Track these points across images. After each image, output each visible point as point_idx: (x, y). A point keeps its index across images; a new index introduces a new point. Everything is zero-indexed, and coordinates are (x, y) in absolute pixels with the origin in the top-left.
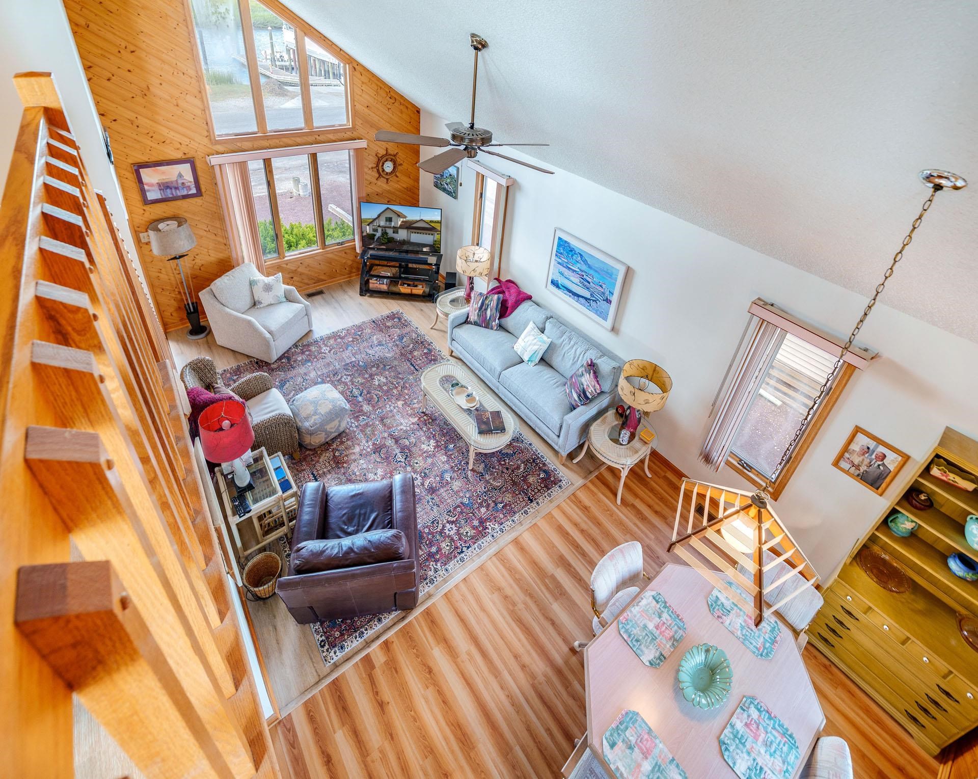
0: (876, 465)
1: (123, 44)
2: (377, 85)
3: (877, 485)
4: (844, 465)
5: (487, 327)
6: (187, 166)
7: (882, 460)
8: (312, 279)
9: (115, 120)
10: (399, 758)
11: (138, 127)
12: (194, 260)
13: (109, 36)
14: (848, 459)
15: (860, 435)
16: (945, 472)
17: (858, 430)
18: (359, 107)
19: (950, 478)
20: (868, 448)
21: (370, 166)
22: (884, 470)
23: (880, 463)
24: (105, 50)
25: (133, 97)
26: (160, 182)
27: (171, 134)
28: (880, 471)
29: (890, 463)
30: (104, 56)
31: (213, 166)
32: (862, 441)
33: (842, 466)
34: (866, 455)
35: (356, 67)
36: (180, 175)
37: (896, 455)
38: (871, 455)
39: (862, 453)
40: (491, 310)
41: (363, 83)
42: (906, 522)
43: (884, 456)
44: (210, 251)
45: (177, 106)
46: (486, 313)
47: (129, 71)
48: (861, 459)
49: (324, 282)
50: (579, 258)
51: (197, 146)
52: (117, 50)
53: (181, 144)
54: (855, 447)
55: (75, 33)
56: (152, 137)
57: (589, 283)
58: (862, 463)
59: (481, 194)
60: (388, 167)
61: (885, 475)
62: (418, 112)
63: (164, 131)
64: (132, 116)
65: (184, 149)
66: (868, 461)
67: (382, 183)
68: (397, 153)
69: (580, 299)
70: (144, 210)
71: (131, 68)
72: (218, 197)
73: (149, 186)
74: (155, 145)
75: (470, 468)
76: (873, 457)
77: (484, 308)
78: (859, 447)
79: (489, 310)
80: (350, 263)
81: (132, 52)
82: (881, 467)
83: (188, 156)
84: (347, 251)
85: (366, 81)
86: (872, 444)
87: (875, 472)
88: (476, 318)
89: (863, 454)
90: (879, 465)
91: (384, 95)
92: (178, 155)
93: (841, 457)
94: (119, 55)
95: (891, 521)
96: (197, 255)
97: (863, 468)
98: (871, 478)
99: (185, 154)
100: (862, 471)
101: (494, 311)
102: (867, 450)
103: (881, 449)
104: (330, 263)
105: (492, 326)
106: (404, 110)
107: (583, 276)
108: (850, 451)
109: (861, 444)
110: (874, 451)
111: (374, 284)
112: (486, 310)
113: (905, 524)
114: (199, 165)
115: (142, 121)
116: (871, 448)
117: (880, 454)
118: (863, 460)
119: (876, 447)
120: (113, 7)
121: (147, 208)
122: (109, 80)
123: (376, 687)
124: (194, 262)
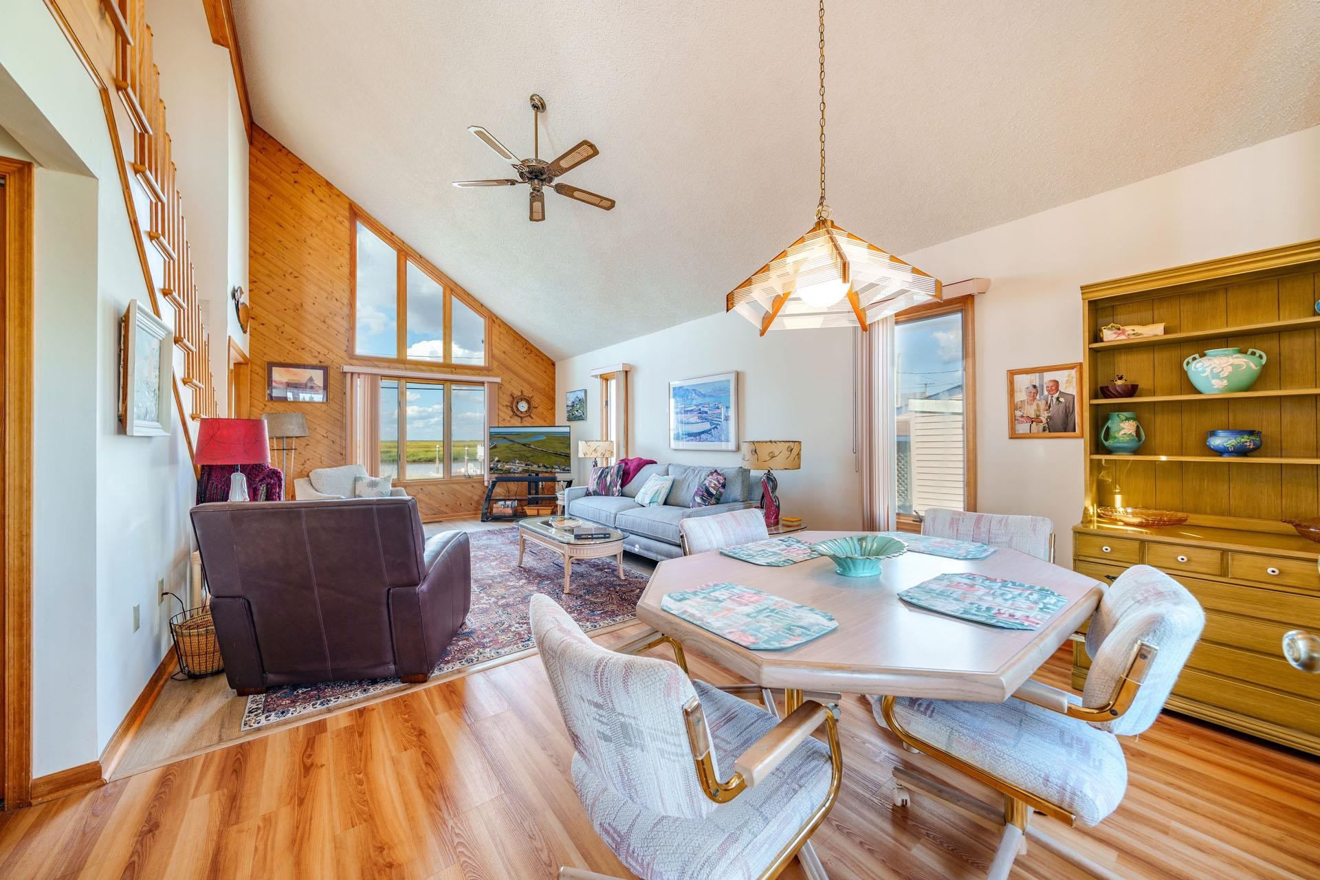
0: (1054, 400)
1: (290, 270)
2: (514, 337)
3: (1071, 425)
4: (1023, 428)
5: (607, 495)
6: (320, 373)
7: (1057, 389)
8: (432, 509)
9: (263, 324)
10: (298, 828)
11: (282, 333)
12: (303, 464)
13: (280, 263)
14: (1022, 416)
15: (1017, 378)
16: (1119, 329)
17: (1012, 374)
18: (496, 351)
19: (1128, 333)
20: (1035, 387)
21: (504, 404)
22: (1066, 400)
23: (1056, 395)
24: (272, 272)
25: (285, 309)
26: (289, 381)
27: (312, 344)
28: (1063, 405)
29: (1066, 388)
30: (271, 276)
31: (345, 373)
32: (1023, 382)
33: (1021, 432)
34: (1038, 397)
35: (495, 319)
36: (311, 379)
37: (1066, 372)
38: (1042, 394)
39: (1031, 398)
40: (611, 476)
41: (501, 333)
42: (1122, 425)
43: (1056, 383)
44: (322, 458)
45: (324, 322)
46: (605, 480)
47: (289, 290)
48: (1034, 407)
49: (445, 515)
50: (694, 395)
51: (335, 356)
52: (283, 274)
53: (319, 353)
54: (1021, 396)
55: (251, 257)
56: (293, 343)
57: (707, 413)
58: (1039, 410)
59: (607, 402)
60: (523, 407)
61: (1071, 405)
62: (554, 364)
63: (307, 340)
64: (280, 323)
65: (321, 358)
66: (1044, 402)
67: (516, 421)
68: (532, 397)
69: (703, 436)
70: (265, 405)
71: (291, 288)
72: (344, 406)
73: (277, 383)
74: (296, 351)
75: (567, 591)
76: (1046, 393)
77: (603, 475)
78: (1024, 393)
79: (609, 476)
80: (476, 498)
81: (295, 277)
82: (1062, 400)
83: (323, 364)
84: (475, 485)
85: (505, 332)
86: (1034, 379)
87: (1058, 410)
88: (595, 487)
89: (1034, 399)
90: (1058, 399)
91: (521, 345)
92: (315, 362)
93: (1013, 420)
94: (284, 277)
95: (1106, 440)
96: (308, 460)
97: (1044, 416)
98: (1059, 421)
99: (321, 362)
100: (1044, 420)
101: (615, 476)
102: (1034, 391)
103: (1049, 377)
104: (454, 495)
105: (613, 492)
106: (540, 360)
107: (700, 409)
108: (1019, 405)
109: (1024, 388)
110: (1043, 386)
111: (499, 508)
112: (606, 477)
113: (1123, 429)
114: (332, 373)
115: (288, 328)
116: (1037, 385)
117: (1051, 384)
118: (1038, 405)
119: (1042, 379)
120: (290, 246)
121: (269, 404)
122: (268, 293)
123: (312, 748)
124: (302, 467)
